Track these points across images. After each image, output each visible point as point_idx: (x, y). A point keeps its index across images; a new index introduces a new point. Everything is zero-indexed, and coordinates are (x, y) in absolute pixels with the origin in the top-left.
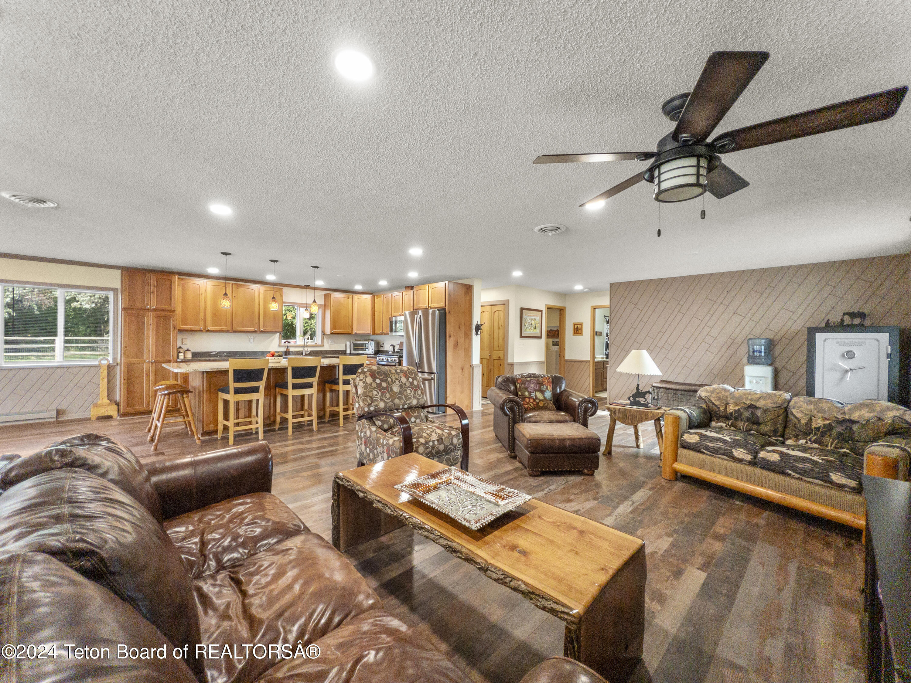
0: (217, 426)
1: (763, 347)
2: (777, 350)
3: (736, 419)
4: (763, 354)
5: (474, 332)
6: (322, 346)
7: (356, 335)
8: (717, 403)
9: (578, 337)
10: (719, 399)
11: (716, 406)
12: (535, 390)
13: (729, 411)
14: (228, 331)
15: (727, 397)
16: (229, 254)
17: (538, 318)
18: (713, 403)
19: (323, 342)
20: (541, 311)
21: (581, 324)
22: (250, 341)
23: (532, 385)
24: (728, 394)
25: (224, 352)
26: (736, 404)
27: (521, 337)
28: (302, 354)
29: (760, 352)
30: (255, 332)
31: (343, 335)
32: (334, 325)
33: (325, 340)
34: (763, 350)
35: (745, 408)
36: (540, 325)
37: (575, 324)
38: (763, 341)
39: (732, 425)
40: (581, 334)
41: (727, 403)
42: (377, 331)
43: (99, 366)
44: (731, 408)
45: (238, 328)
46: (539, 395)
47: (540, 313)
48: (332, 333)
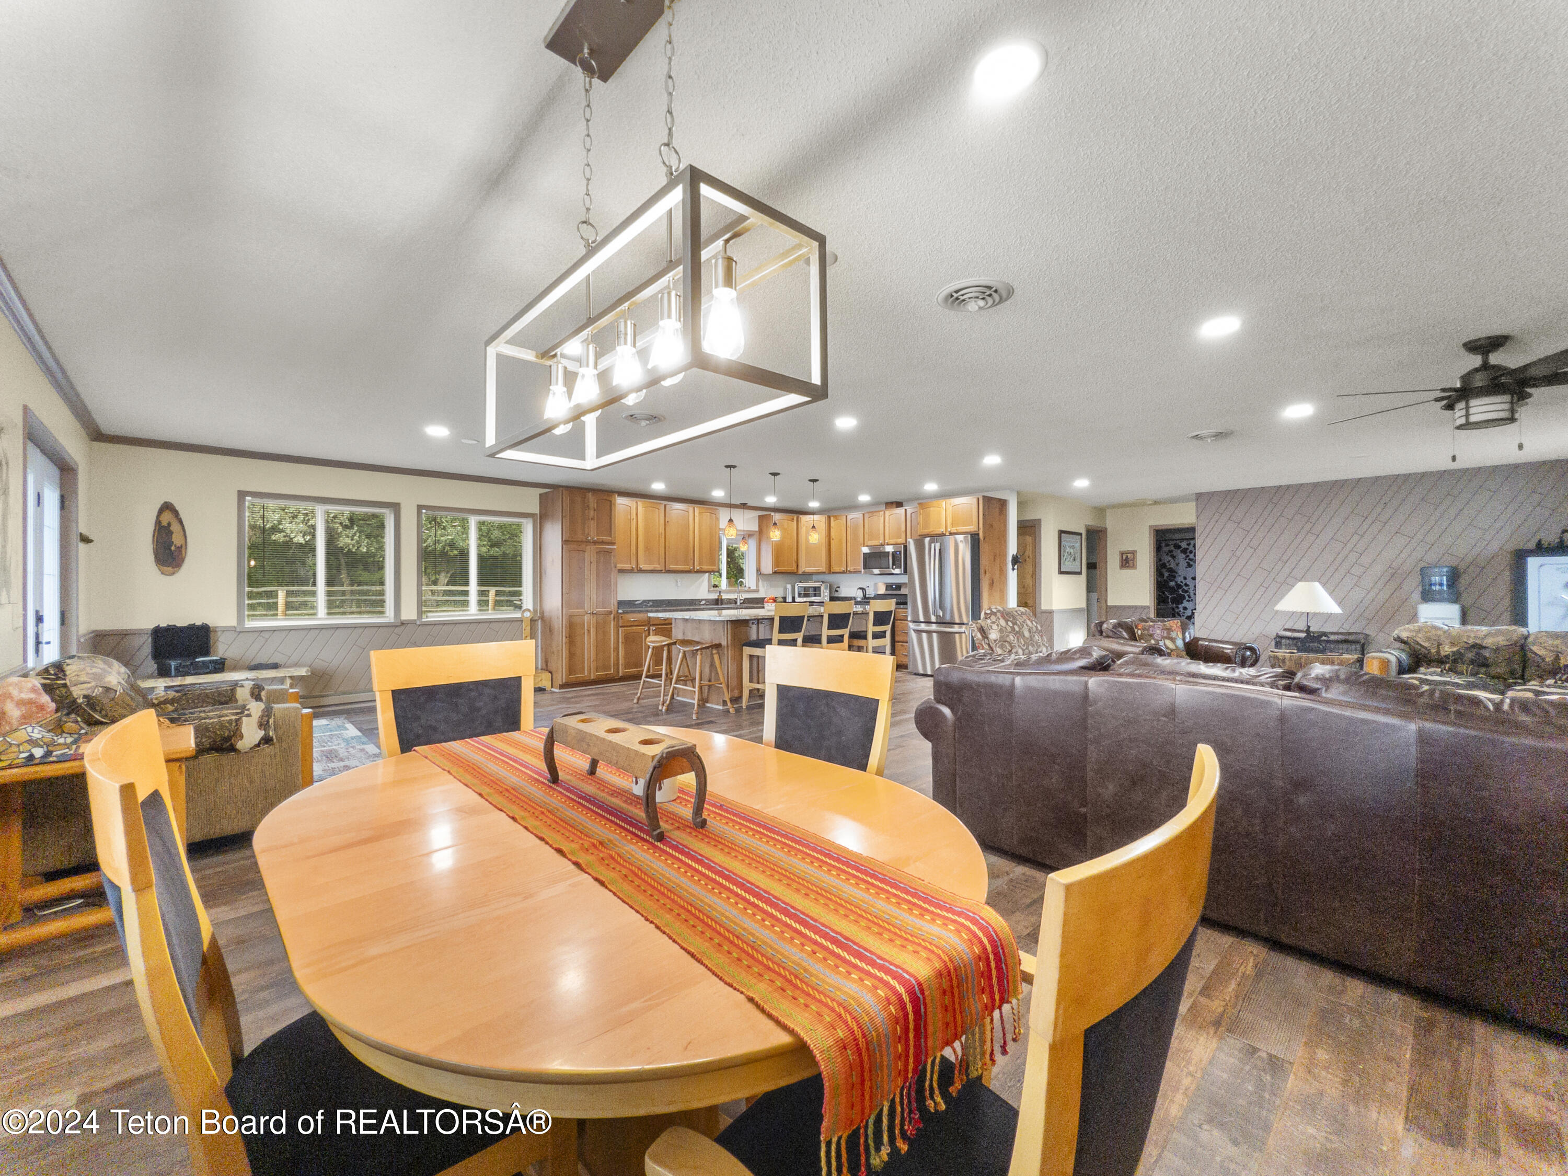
0: (741, 692)
1: (1445, 578)
2: (1463, 582)
3: (1455, 661)
4: (1445, 588)
5: (1010, 566)
6: (757, 591)
7: (804, 574)
8: (1426, 644)
9: (1127, 572)
10: (1428, 639)
11: (1426, 648)
12: (1164, 638)
13: (1443, 653)
14: (660, 571)
15: (1439, 636)
16: (734, 467)
17: (1078, 545)
18: (1421, 645)
19: (757, 585)
20: (1080, 534)
21: (1134, 553)
22: (677, 585)
23: (1158, 632)
24: (1439, 633)
25: (649, 601)
26: (1453, 644)
27: (1061, 573)
28: (736, 603)
29: (1441, 584)
30: (689, 572)
31: (781, 576)
32: (777, 560)
33: (760, 583)
34: (1445, 582)
35: (1467, 649)
36: (1079, 554)
37: (1122, 554)
38: (1445, 570)
39: (1450, 670)
40: (1134, 567)
41: (1439, 644)
42: (835, 568)
43: (520, 621)
44: (1446, 649)
45: (673, 567)
46: (1169, 643)
47: (1079, 537)
48: (775, 573)
